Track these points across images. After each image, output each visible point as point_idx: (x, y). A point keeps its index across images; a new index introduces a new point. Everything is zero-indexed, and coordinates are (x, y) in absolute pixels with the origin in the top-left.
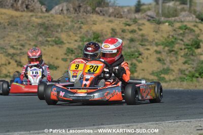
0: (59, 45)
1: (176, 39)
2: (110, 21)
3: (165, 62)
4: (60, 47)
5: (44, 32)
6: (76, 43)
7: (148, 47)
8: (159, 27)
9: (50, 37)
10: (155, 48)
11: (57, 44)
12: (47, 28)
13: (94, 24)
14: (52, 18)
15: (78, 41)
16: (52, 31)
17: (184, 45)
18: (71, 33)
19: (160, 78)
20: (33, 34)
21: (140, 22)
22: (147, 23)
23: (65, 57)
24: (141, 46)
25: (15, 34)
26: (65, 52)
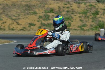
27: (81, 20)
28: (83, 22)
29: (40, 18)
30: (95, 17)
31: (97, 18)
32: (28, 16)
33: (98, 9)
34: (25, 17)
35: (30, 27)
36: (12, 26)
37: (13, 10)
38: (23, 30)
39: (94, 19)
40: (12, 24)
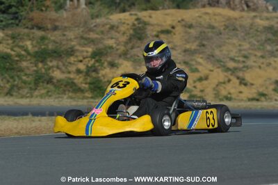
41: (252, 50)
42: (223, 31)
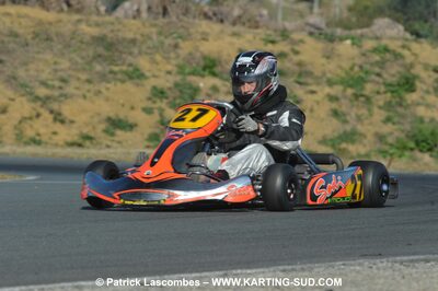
0: (137, 81)
1: (367, 73)
2: (235, 34)
3: (348, 118)
4: (138, 85)
5: (106, 53)
6: (169, 76)
7: (313, 88)
8: (333, 49)
9: (117, 65)
10: (327, 90)
11: (131, 78)
12: (110, 46)
13: (204, 39)
14: (120, 27)
15: (174, 72)
16: (121, 52)
17: (384, 84)
18: (158, 57)
19: (340, 150)
20: (83, 58)
21: (295, 36)
22: (309, 39)
23: (149, 104)
24: (298, 86)
25: (49, 57)
26: (148, 94)
27: (335, 113)
28: (345, 122)
29: (155, 95)
30: (398, 99)
31: (407, 107)
32: (102, 87)
33: (412, 66)
34: (89, 91)
35: (113, 134)
36: (31, 126)
37: (41, 56)
38: (80, 145)
39: (395, 108)
40: (31, 118)
41: (74, 70)
42: (30, 41)
